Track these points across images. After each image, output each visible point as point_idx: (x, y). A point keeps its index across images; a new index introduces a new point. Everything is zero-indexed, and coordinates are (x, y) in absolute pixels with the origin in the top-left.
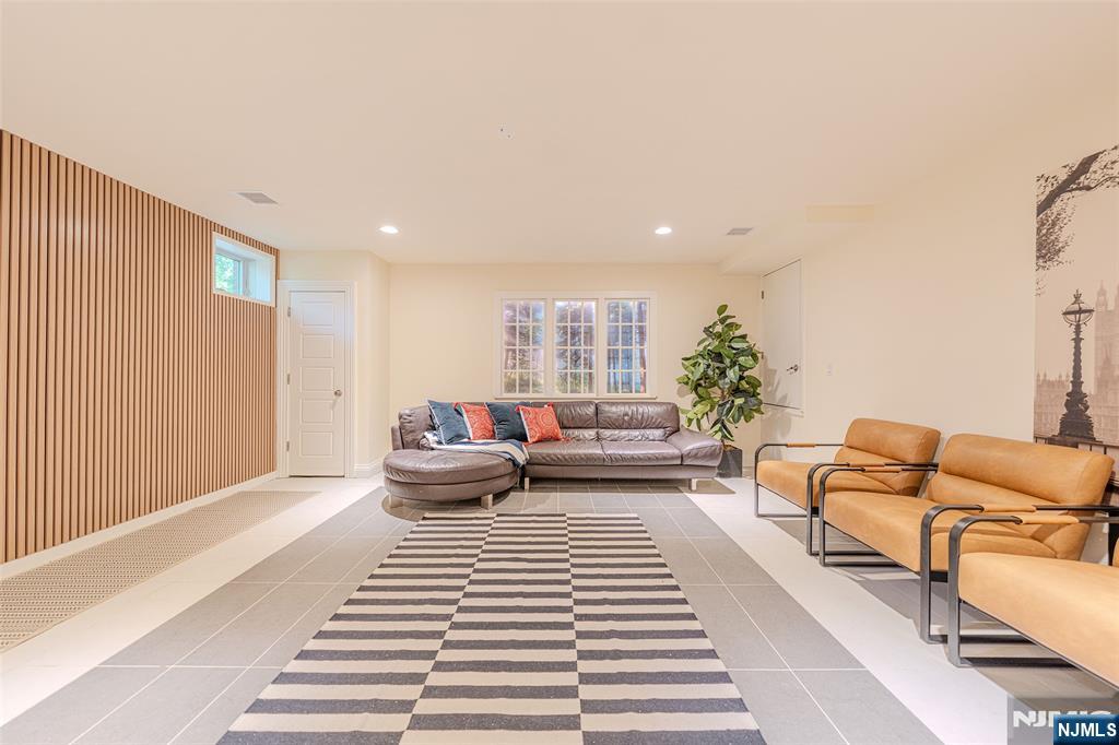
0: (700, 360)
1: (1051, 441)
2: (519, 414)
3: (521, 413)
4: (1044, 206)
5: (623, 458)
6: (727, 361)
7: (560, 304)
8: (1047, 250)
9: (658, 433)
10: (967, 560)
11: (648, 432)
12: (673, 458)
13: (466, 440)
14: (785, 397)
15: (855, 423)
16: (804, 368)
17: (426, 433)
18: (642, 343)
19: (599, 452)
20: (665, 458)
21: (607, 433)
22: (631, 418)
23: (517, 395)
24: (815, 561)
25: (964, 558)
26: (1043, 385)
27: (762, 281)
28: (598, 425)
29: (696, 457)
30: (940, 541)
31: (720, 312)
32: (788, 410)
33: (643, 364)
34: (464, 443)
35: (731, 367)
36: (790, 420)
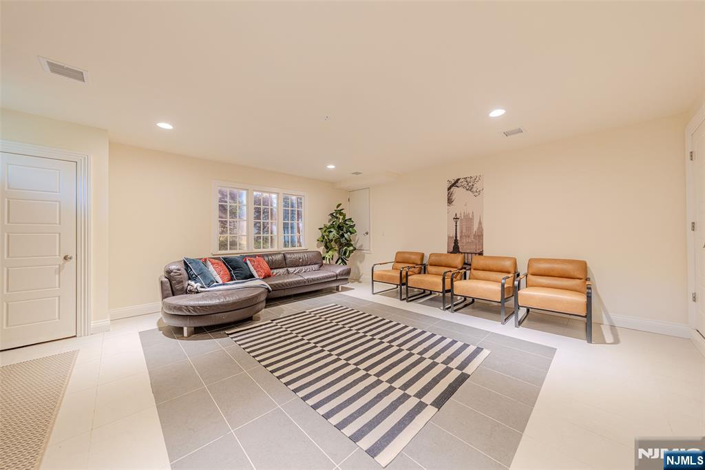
0: (332, 230)
1: (451, 253)
2: (247, 264)
3: (248, 262)
4: (449, 189)
5: (313, 280)
6: (345, 229)
7: (255, 193)
8: (450, 201)
9: (316, 267)
10: (456, 283)
11: (310, 267)
12: (334, 277)
13: (215, 284)
14: (361, 246)
15: (397, 253)
16: (371, 233)
17: (190, 282)
18: (298, 221)
19: (302, 278)
20: (330, 277)
21: (291, 270)
22: (303, 260)
23: (229, 251)
24: (405, 302)
25: (455, 283)
26: (449, 238)
27: (350, 193)
28: (286, 266)
29: (342, 275)
30: (448, 281)
31: (338, 207)
32: (363, 251)
33: (299, 232)
34: (215, 286)
35: (346, 233)
36: (364, 255)
